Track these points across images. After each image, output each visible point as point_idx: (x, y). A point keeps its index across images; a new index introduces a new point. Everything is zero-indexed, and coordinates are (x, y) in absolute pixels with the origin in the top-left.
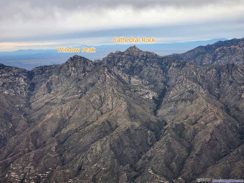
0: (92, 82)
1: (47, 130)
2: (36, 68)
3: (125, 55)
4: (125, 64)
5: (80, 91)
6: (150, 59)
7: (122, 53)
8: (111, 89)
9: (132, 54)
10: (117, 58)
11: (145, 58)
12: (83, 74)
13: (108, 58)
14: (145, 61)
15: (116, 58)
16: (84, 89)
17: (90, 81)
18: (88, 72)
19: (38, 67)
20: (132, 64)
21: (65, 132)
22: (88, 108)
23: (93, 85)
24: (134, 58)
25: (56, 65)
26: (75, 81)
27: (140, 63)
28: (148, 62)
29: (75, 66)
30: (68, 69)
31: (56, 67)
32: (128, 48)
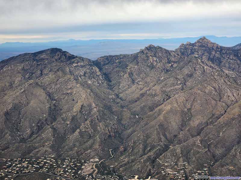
0: (189, 73)
1: (172, 123)
2: (101, 57)
3: (197, 46)
4: (202, 55)
5: (179, 82)
6: (225, 51)
7: (193, 45)
8: (222, 80)
9: (206, 46)
10: (190, 49)
11: (219, 50)
12: (170, 65)
13: (181, 49)
14: (220, 53)
15: (188, 49)
16: (183, 80)
17: (186, 71)
18: (175, 62)
19: (103, 57)
20: (210, 56)
21: (196, 125)
22: (207, 99)
23: (191, 76)
24: (210, 50)
25: (124, 55)
26: (163, 71)
27: (217, 55)
28: (224, 54)
29: (155, 56)
30: (147, 60)
31: (124, 57)
32: (199, 39)
